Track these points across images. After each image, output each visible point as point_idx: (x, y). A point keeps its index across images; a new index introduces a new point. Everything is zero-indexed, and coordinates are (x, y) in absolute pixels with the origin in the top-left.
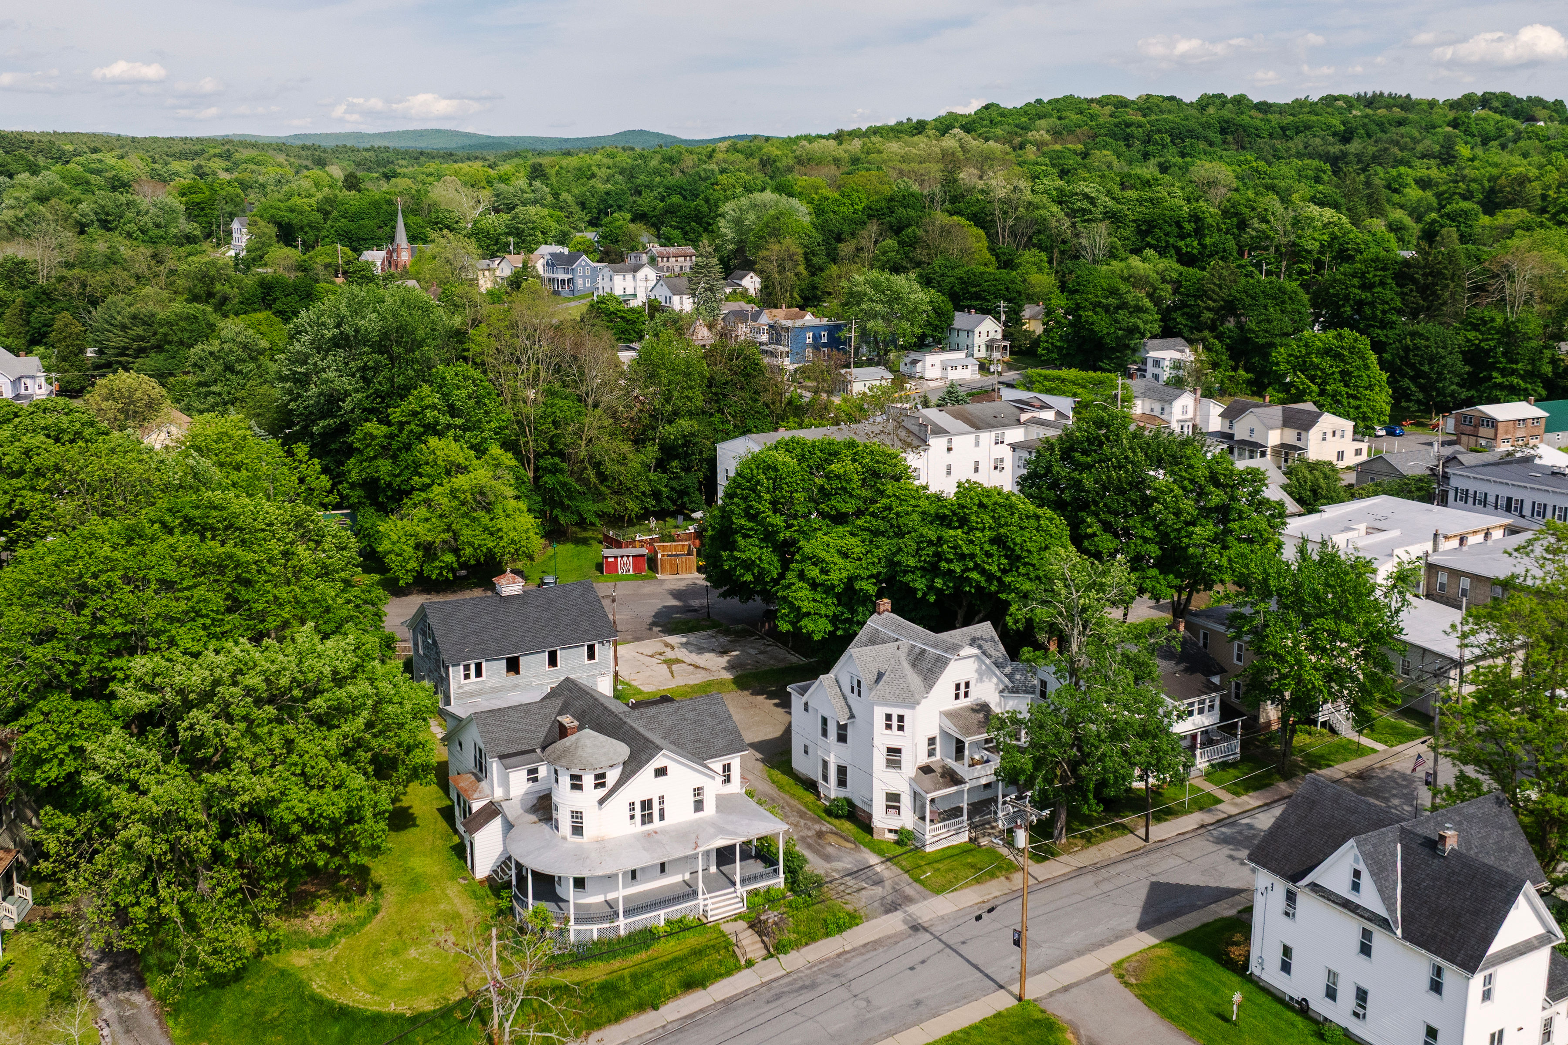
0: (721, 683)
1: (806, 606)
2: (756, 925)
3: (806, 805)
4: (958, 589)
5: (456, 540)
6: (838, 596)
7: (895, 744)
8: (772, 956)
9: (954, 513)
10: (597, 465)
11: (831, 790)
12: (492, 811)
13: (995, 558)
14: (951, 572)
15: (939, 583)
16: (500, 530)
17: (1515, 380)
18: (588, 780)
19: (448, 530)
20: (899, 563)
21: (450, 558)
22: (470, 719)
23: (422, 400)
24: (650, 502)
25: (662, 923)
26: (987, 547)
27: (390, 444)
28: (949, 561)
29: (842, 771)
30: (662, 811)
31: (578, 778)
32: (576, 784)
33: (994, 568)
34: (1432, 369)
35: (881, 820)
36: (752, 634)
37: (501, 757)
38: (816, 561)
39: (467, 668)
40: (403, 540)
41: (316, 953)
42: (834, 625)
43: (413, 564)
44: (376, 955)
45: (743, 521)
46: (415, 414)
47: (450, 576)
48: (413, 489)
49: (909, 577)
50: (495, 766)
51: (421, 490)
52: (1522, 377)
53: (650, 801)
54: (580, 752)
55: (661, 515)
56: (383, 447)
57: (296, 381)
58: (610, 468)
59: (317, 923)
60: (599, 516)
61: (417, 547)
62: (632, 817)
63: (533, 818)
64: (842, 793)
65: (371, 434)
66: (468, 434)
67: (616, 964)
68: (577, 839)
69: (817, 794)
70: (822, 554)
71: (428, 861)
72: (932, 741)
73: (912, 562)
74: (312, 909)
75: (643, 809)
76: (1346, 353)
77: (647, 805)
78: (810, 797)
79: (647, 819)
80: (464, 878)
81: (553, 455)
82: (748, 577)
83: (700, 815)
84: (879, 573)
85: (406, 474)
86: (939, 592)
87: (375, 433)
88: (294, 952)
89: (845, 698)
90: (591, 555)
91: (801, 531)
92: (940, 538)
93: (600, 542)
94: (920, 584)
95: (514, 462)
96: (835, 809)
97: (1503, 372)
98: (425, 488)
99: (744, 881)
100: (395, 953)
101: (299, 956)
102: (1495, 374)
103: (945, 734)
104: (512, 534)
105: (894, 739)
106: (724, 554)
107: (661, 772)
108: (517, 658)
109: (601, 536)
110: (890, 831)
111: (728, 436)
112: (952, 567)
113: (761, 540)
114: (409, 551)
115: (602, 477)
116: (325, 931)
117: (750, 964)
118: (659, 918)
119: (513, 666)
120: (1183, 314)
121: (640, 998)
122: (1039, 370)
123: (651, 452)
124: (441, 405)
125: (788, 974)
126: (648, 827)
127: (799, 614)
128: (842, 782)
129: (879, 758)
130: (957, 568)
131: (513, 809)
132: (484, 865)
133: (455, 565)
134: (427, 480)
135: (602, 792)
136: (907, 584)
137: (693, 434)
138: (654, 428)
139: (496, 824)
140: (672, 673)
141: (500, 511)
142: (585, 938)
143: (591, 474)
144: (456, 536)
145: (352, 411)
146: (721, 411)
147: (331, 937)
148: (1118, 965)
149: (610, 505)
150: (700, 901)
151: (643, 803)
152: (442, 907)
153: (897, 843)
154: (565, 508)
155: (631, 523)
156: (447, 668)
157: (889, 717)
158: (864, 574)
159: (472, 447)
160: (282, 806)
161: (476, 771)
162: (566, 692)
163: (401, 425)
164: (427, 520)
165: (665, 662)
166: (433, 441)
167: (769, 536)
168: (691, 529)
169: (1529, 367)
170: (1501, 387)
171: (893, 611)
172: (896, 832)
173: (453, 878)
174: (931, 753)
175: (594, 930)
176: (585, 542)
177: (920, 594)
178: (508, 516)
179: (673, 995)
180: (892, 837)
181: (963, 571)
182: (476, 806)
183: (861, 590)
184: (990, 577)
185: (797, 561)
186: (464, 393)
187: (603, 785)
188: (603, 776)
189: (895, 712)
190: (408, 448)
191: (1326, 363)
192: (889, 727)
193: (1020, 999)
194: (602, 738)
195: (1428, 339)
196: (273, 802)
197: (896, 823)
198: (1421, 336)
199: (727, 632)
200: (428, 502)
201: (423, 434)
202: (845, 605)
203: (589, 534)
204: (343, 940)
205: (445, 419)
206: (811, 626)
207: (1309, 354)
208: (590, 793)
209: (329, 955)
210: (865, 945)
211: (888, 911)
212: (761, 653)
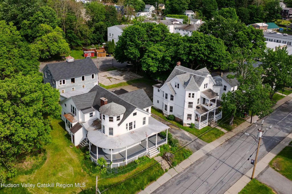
0: (124, 83)
1: (151, 64)
2: (164, 157)
3: (160, 116)
4: (195, 59)
5: (49, 49)
6: (159, 61)
7: (191, 101)
8: (172, 167)
9: (194, 39)
10: (81, 32)
11: (168, 113)
12: (79, 126)
13: (207, 51)
14: (194, 54)
15: (191, 57)
16: (60, 46)
17: (258, 19)
18: (115, 118)
19: (47, 47)
20: (179, 52)
21: (48, 53)
22: (70, 98)
23: (38, 15)
24: (93, 41)
25: (137, 159)
26: (205, 48)
27: (30, 26)
28: (194, 52)
29: (171, 108)
30: (135, 125)
31: (112, 118)
32: (111, 120)
33: (207, 53)
34: (243, 16)
35: (186, 121)
36: (127, 71)
37: (82, 110)
38: (152, 52)
39: (61, 81)
40: (35, 49)
41: (27, 176)
42: (158, 69)
43: (38, 55)
44: (48, 176)
45: (130, 43)
46: (36, 18)
47: (48, 58)
48: (37, 37)
49: (181, 56)
50: (79, 113)
51: (39, 37)
52: (259, 18)
53: (132, 123)
54: (112, 110)
55: (95, 44)
56: (28, 27)
57: (4, 11)
58: (84, 33)
59: (26, 164)
60: (82, 44)
61: (39, 51)
62: (127, 128)
63: (93, 128)
64: (171, 113)
65: (25, 23)
66: (51, 23)
67: (127, 175)
68: (111, 136)
69: (163, 114)
70: (154, 51)
71: (59, 140)
72: (198, 100)
73: (183, 52)
74: (25, 159)
75: (130, 125)
76: (232, 12)
77: (131, 124)
78: (161, 115)
79: (131, 128)
80: (71, 146)
81: (70, 29)
82: (132, 57)
83: (145, 125)
84: (172, 55)
85: (35, 33)
86: (190, 60)
87: (26, 23)
88: (20, 176)
89: (173, 89)
90: (80, 53)
91: (146, 45)
92: (190, 46)
93: (82, 50)
94: (185, 58)
95: (62, 30)
96: (170, 118)
97: (256, 17)
98: (41, 36)
99: (158, 144)
100: (54, 175)
101: (22, 178)
102: (254, 18)
103: (201, 97)
104: (63, 47)
105: (191, 100)
106: (125, 51)
107: (135, 114)
108: (74, 78)
109: (82, 49)
110: (188, 124)
111: (110, 26)
112: (195, 53)
113: (135, 47)
114: (37, 51)
115: (82, 35)
116: (29, 167)
117: (166, 171)
118: (136, 158)
119: (73, 81)
120: (192, 6)
121: (137, 187)
122: (169, 15)
123: (93, 29)
124: (43, 16)
125: (179, 174)
126: (131, 130)
127: (149, 66)
128: (171, 111)
129: (187, 105)
130: (197, 53)
131: (86, 125)
132: (77, 142)
133: (49, 55)
134: (40, 34)
135: (119, 122)
136: (181, 58)
137: (102, 25)
138: (93, 24)
139: (81, 130)
140: (110, 81)
141: (60, 42)
142: (116, 167)
143: (79, 34)
144: (49, 48)
145: (20, 19)
146: (108, 20)
147: (32, 170)
148: (270, 164)
149: (83, 42)
150: (147, 151)
151: (130, 123)
152: (66, 156)
153: (190, 127)
154: (74, 42)
155: (89, 45)
156: (55, 82)
157: (190, 94)
158: (168, 55)
159: (51, 26)
160: (16, 136)
161: (72, 113)
162: (97, 89)
163: (33, 21)
164: (41, 44)
165: (108, 78)
166: (42, 25)
167: (137, 46)
168: (103, 47)
169: (261, 17)
170: (255, 20)
171: (181, 65)
172: (189, 124)
173: (68, 146)
174: (198, 103)
175: (119, 164)
176: (78, 50)
177: (184, 60)
178: (62, 43)
179: (147, 184)
180: (188, 126)
181: (198, 54)
182: (73, 124)
183: (167, 59)
184: (205, 55)
185: (147, 52)
186: (49, 13)
187: (119, 119)
188: (119, 117)
189: (192, 93)
190: (35, 26)
191: (228, 14)
192: (190, 97)
193: (252, 179)
194: (117, 105)
195: (243, 11)
196: (12, 135)
197: (190, 122)
198: (241, 10)
199: (120, 70)
200: (41, 40)
201: (39, 23)
202: (161, 63)
203: (78, 48)
204: (36, 171)
205: (44, 19)
206: (152, 69)
207: (223, 12)
208: (116, 122)
209: (32, 176)
210: (197, 161)
211: (198, 150)
212: (130, 75)
